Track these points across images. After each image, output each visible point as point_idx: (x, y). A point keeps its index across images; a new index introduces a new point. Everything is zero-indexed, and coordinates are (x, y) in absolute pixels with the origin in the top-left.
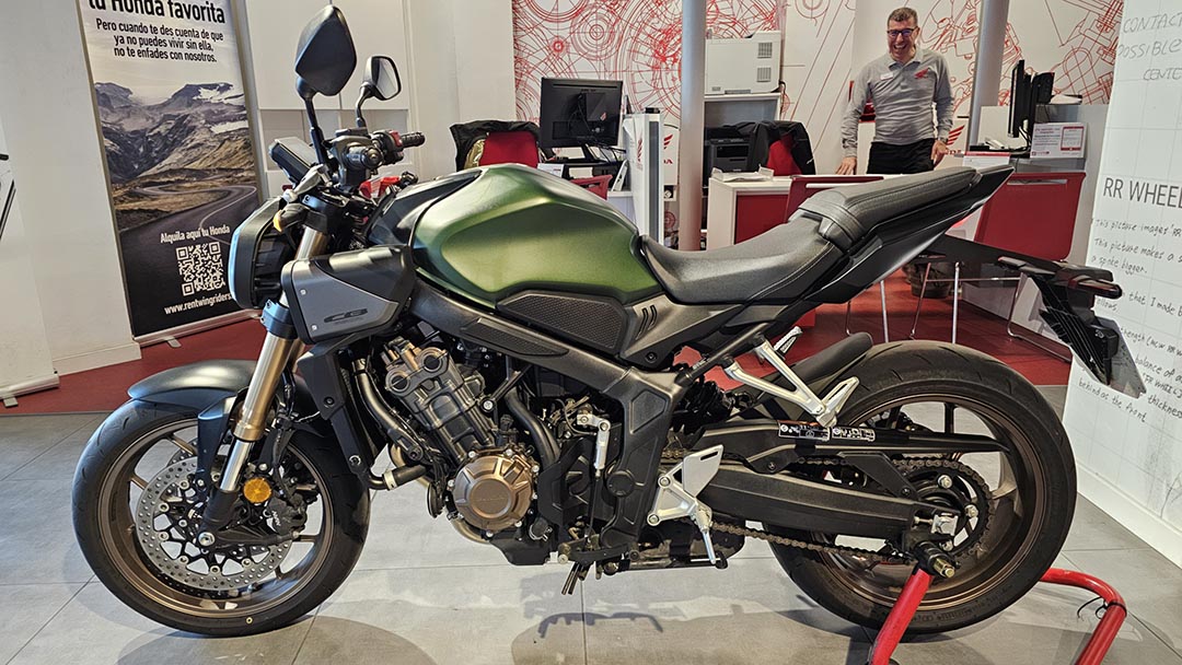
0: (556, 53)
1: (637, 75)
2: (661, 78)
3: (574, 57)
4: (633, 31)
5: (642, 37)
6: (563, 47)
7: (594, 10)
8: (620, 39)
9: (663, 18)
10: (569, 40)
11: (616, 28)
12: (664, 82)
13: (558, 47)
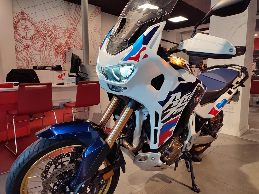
0: (27, 48)
1: (51, 57)
2: (57, 58)
3: (32, 50)
4: (49, 45)
5: (52, 47)
6: (29, 47)
7: (38, 38)
8: (46, 47)
9: (57, 43)
10: (30, 45)
11: (44, 43)
12: (58, 59)
13: (27, 47)
